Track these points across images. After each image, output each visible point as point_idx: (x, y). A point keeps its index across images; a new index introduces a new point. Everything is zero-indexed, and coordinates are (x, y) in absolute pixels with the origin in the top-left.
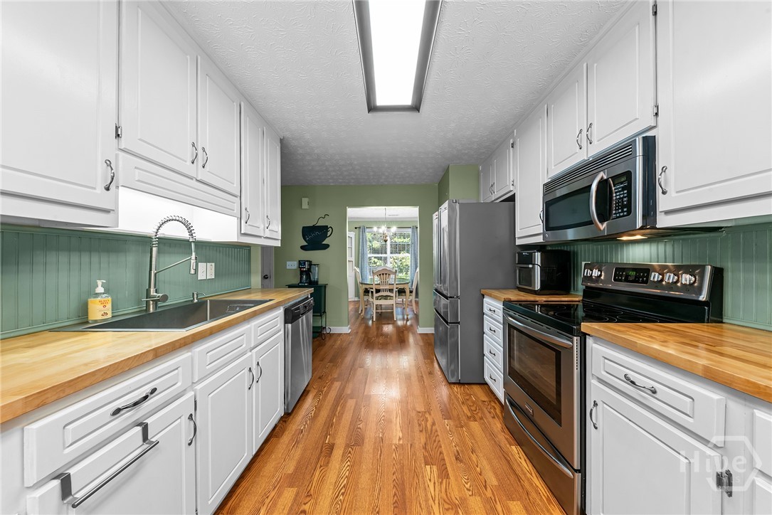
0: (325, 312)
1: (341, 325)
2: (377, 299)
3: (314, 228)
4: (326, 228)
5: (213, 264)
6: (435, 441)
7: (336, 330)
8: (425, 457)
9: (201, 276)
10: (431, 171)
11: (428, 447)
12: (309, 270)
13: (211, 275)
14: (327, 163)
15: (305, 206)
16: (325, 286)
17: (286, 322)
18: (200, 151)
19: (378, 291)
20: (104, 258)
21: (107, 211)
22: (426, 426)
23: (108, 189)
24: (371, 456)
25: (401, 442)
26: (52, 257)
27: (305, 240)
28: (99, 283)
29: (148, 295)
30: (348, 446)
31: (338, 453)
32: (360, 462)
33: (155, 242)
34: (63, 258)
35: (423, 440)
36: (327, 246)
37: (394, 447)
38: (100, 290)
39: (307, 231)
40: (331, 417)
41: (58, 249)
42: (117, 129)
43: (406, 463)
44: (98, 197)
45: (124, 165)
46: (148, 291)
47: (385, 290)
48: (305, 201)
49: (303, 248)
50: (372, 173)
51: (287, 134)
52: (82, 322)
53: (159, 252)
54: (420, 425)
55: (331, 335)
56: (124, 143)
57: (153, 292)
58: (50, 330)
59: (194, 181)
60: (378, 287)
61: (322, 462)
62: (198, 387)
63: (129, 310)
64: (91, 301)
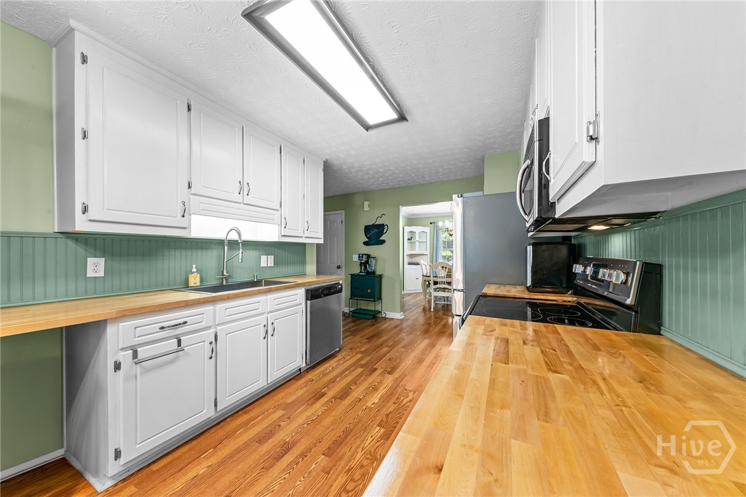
0: (380, 298)
1: (394, 310)
2: (435, 290)
3: (374, 226)
4: (383, 226)
5: (273, 257)
6: (400, 413)
7: (390, 315)
8: (382, 421)
9: (263, 264)
10: (469, 164)
11: (390, 416)
12: (367, 262)
13: (271, 264)
14: (370, 172)
15: (366, 208)
16: (381, 277)
17: (307, 299)
18: (245, 185)
19: (436, 283)
20: (199, 252)
21: (185, 228)
22: (402, 401)
23: (183, 216)
24: (344, 408)
25: (372, 406)
26: (172, 252)
27: (366, 236)
28: (194, 266)
29: (223, 275)
30: (334, 397)
31: (325, 399)
32: (334, 410)
33: (226, 242)
34: (178, 253)
35: (391, 410)
36: (383, 242)
37: (364, 407)
38: (194, 270)
39: (368, 229)
40: (337, 377)
41: (175, 248)
42: (189, 184)
43: (364, 420)
44: (180, 222)
45: (194, 202)
46: (223, 272)
47: (443, 283)
48: (366, 204)
49: (365, 243)
50: (413, 175)
51: (328, 157)
52: (186, 286)
53: (228, 249)
54: (398, 399)
55: (385, 318)
56: (193, 190)
57: (225, 273)
58: (170, 290)
59: (242, 205)
60: (435, 279)
61: (309, 402)
62: (219, 328)
63: (214, 282)
64: (190, 276)
